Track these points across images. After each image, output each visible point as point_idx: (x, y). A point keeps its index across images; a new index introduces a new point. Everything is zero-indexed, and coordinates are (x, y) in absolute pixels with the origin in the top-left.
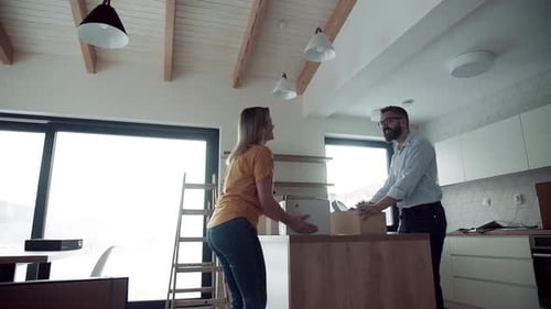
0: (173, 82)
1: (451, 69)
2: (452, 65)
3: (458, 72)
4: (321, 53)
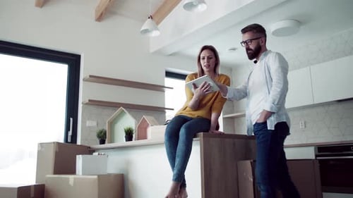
4: (196, 6)
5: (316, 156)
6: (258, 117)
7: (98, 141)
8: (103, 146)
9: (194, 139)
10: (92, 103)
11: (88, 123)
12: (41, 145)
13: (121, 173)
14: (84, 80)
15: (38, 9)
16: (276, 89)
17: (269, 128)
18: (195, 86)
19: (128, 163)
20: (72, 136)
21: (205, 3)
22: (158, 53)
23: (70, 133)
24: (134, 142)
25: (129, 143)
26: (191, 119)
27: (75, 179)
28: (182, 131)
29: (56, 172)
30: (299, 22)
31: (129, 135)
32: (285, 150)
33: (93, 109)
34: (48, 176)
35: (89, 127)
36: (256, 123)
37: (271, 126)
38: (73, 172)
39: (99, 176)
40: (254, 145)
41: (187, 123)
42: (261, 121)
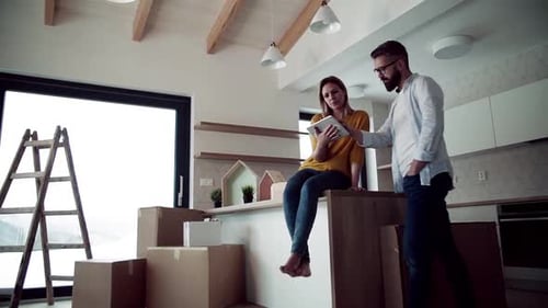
0: (143, 43)
1: (435, 51)
2: (436, 46)
3: (439, 55)
4: (327, 26)
5: (500, 217)
6: (408, 169)
7: (213, 203)
8: (218, 210)
9: (320, 199)
10: (205, 156)
11: (202, 182)
12: (142, 210)
13: (241, 243)
14: (195, 128)
15: (137, 43)
16: (427, 130)
17: (422, 184)
18: (318, 130)
19: (249, 231)
20: (183, 198)
21: (338, 21)
22: (290, 89)
23: (180, 195)
24: (255, 204)
25: (249, 205)
26: (319, 172)
27: (181, 252)
28: (304, 189)
29: (160, 244)
30: (471, 39)
31: (248, 196)
32: (449, 210)
33: (207, 164)
34: (150, 248)
35: (203, 187)
36: (407, 177)
37: (425, 180)
38: (180, 243)
39: (210, 248)
40: (402, 204)
41: (311, 178)
42: (413, 174)
